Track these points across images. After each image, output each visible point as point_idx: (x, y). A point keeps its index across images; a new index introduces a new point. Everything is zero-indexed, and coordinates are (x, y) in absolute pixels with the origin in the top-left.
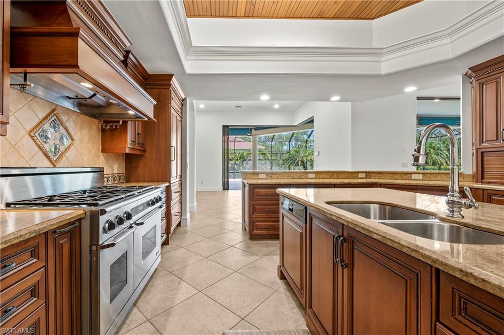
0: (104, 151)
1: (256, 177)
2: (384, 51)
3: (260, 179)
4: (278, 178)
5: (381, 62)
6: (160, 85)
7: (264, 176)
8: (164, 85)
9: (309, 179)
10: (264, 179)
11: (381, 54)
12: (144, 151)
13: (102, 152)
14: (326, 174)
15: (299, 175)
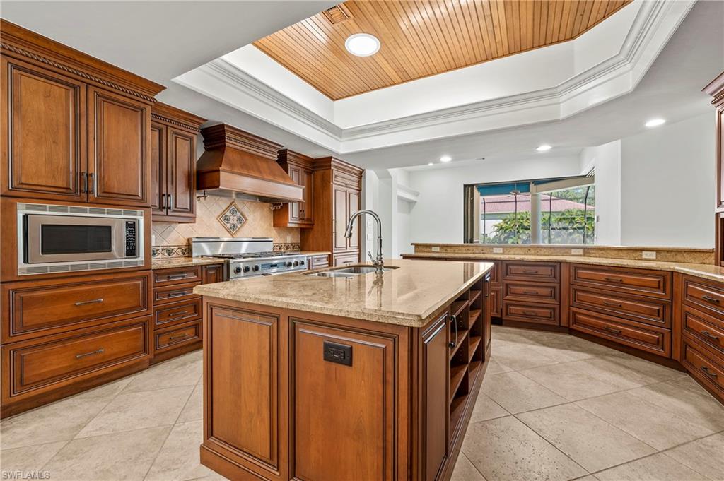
0: (275, 226)
1: (429, 249)
2: (559, 90)
3: (434, 252)
4: (454, 252)
5: (559, 103)
6: (323, 166)
7: (438, 249)
8: (326, 166)
9: (495, 254)
10: (437, 252)
11: (557, 94)
12: (313, 225)
13: (274, 227)
14: (519, 249)
15: (481, 248)
